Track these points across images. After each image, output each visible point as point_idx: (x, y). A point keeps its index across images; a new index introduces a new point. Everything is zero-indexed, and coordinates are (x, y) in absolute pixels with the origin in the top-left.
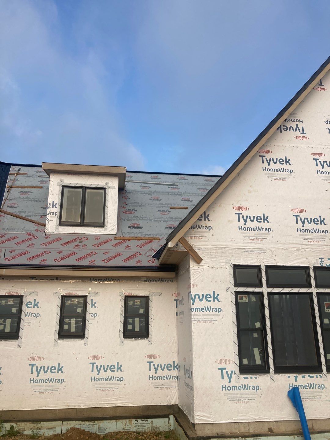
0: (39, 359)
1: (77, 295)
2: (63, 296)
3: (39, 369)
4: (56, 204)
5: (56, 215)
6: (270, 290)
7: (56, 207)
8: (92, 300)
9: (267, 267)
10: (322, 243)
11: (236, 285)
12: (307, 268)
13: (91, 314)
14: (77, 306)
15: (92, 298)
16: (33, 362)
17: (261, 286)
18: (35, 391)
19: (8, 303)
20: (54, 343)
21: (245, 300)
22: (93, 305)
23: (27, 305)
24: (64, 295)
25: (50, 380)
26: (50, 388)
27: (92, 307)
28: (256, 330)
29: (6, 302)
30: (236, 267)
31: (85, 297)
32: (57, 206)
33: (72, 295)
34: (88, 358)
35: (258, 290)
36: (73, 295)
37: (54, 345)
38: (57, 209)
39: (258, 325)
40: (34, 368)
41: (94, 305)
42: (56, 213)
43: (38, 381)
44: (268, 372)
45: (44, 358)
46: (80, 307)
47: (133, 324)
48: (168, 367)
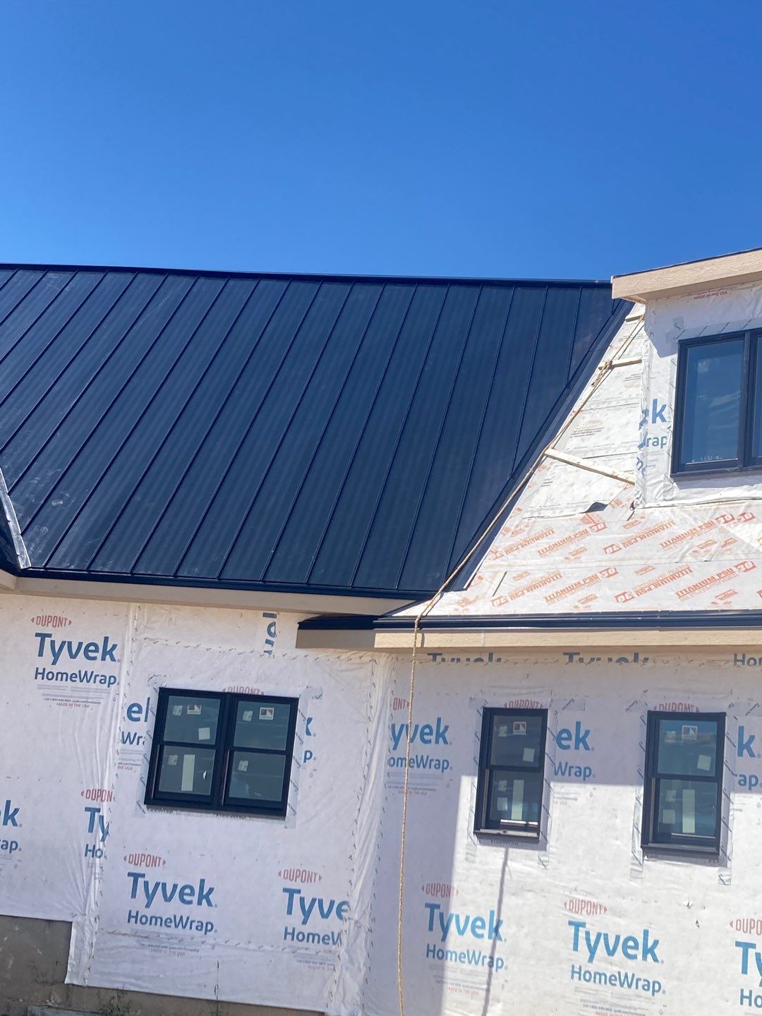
0: (595, 908)
1: (694, 711)
2: (651, 715)
3: (593, 938)
4: (664, 407)
5: (662, 445)
7: (663, 420)
8: (741, 729)
13: (738, 778)
14: (696, 748)
15: (742, 721)
16: (579, 918)
18: (586, 1004)
19: (515, 733)
20: (633, 864)
22: (744, 747)
23: (558, 739)
24: (658, 710)
25: (622, 978)
26: (624, 1003)
27: (740, 754)
29: (510, 731)
31: (719, 718)
32: (665, 414)
33: (680, 711)
34: (731, 924)
36: (683, 711)
37: (632, 869)
38: (664, 426)
40: (580, 934)
41: (748, 746)
42: (662, 438)
43: (593, 975)
45: (606, 910)
46: (706, 752)
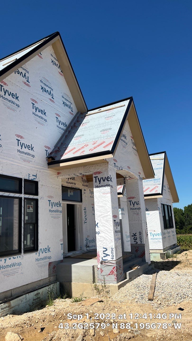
10: (30, 163)
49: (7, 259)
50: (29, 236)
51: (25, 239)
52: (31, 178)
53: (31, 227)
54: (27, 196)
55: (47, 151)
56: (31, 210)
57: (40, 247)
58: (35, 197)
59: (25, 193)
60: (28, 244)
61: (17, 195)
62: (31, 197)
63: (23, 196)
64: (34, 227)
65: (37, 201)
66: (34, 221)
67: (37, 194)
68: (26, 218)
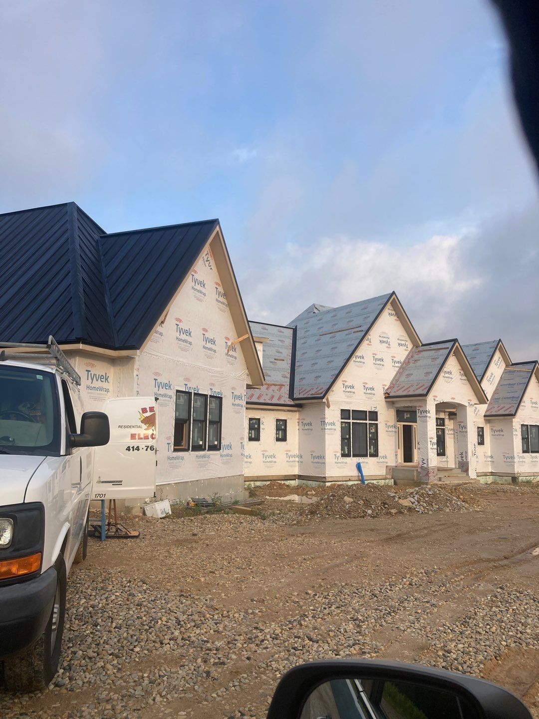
1: (256, 418)
2: (250, 419)
6: (353, 421)
8: (262, 421)
9: (352, 410)
10: (372, 400)
11: (342, 419)
12: (367, 411)
13: (262, 429)
17: (350, 419)
20: (247, 443)
21: (344, 425)
28: (347, 439)
30: (342, 410)
31: (259, 419)
35: (349, 421)
36: (254, 418)
39: (348, 437)
41: (263, 424)
44: (350, 456)
46: (257, 425)
47: (279, 434)
48: (294, 456)
49: (360, 458)
50: (372, 447)
51: (370, 448)
52: (373, 410)
53: (374, 441)
54: (370, 422)
55: (384, 388)
56: (373, 430)
57: (379, 455)
58: (376, 422)
59: (369, 420)
60: (372, 452)
61: (364, 422)
62: (373, 422)
63: (368, 422)
64: (375, 442)
65: (377, 424)
66: (375, 438)
67: (377, 420)
68: (371, 436)
